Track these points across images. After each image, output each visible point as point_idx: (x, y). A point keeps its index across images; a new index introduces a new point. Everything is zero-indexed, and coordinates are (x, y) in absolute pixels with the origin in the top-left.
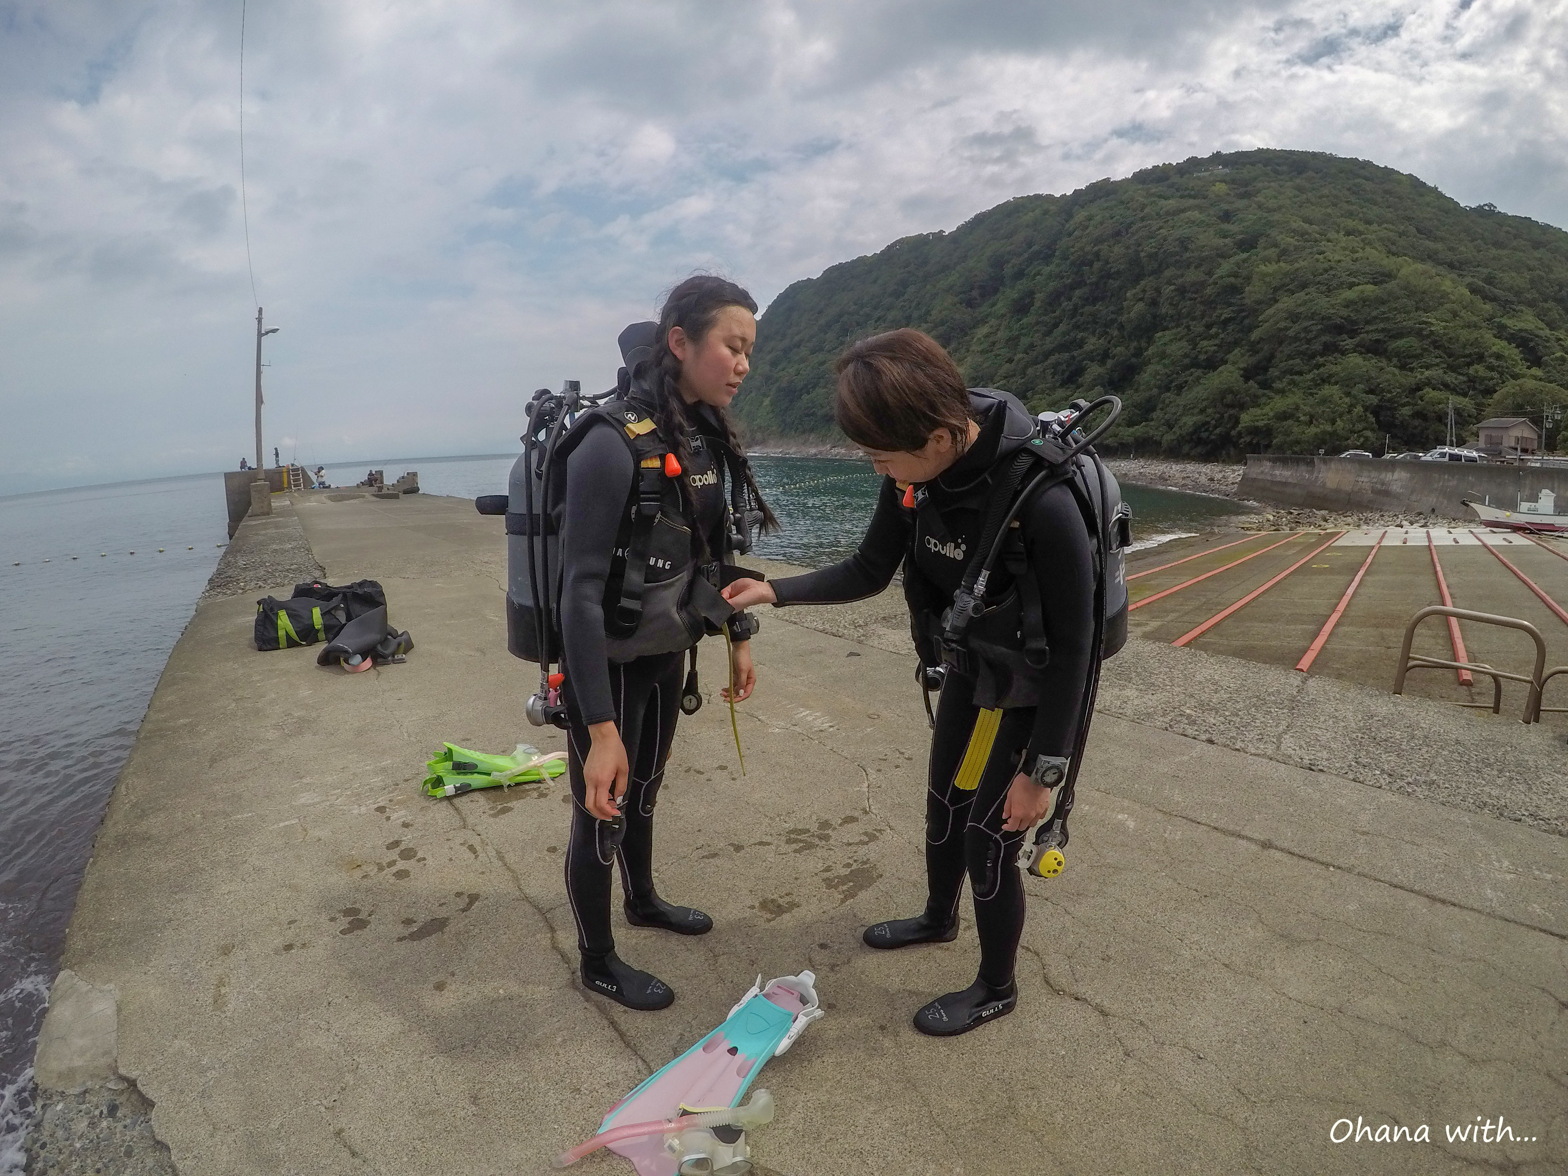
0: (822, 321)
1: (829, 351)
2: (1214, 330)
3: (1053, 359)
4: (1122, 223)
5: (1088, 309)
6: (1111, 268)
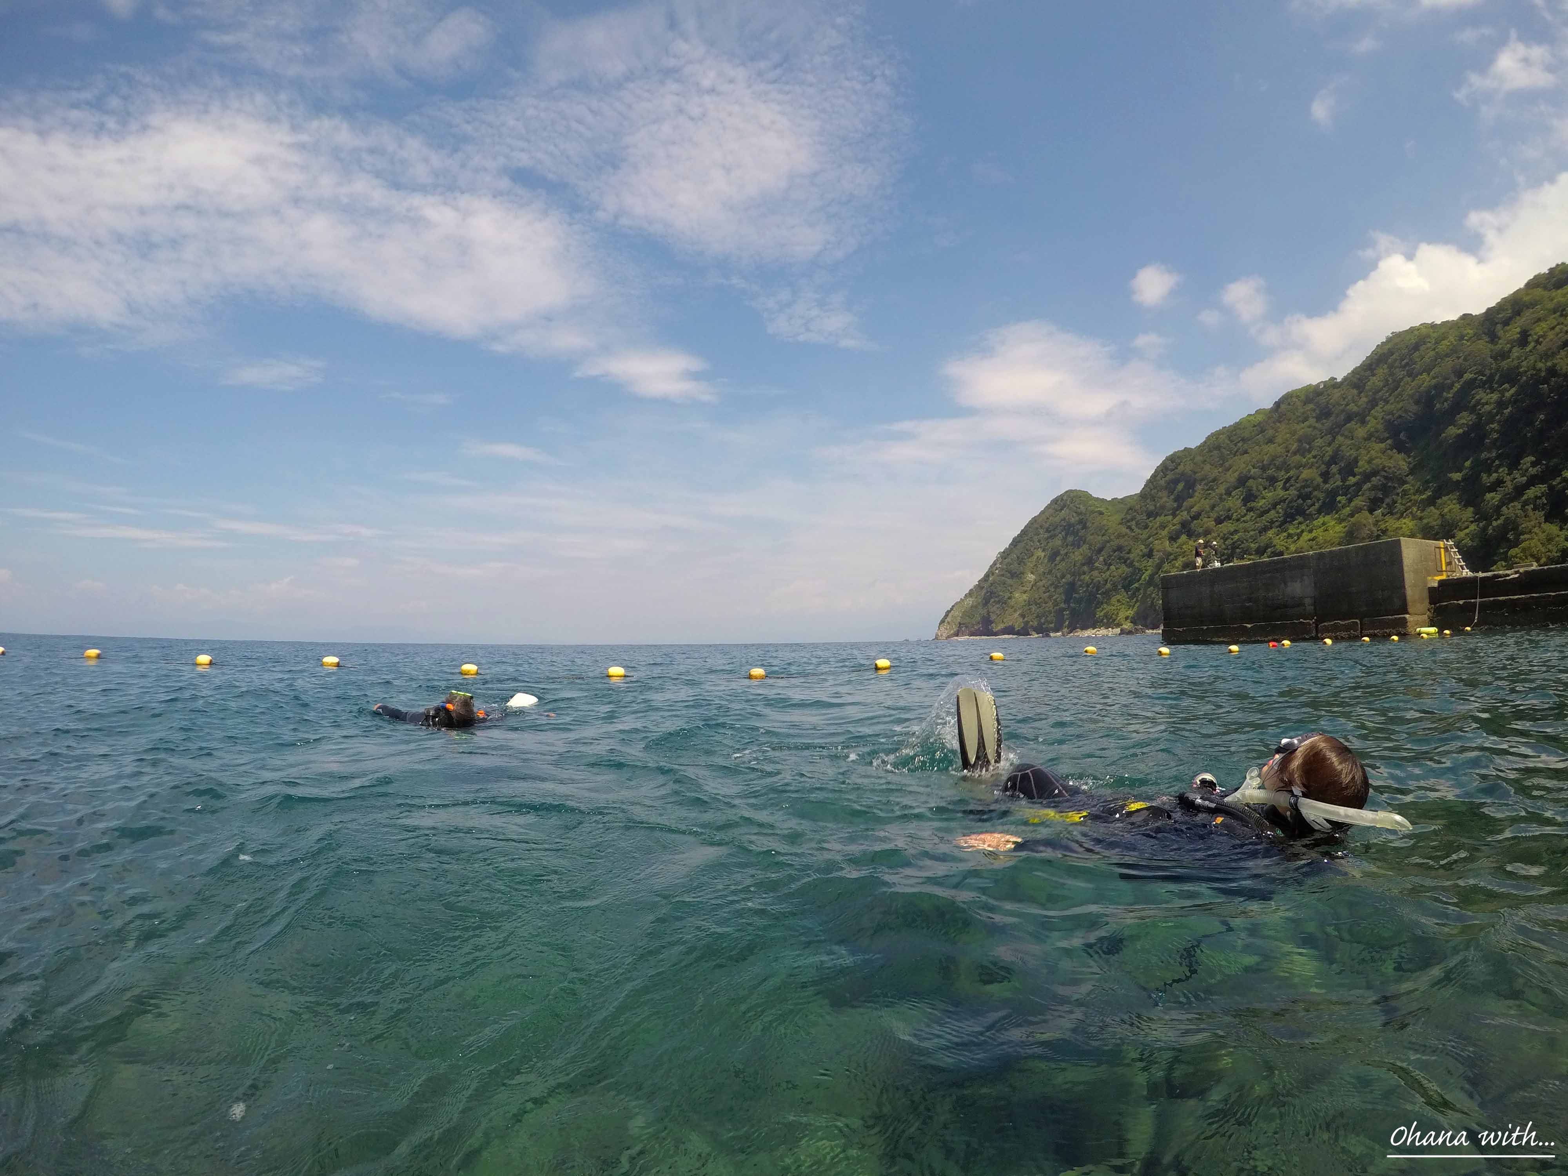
1: (1238, 520)
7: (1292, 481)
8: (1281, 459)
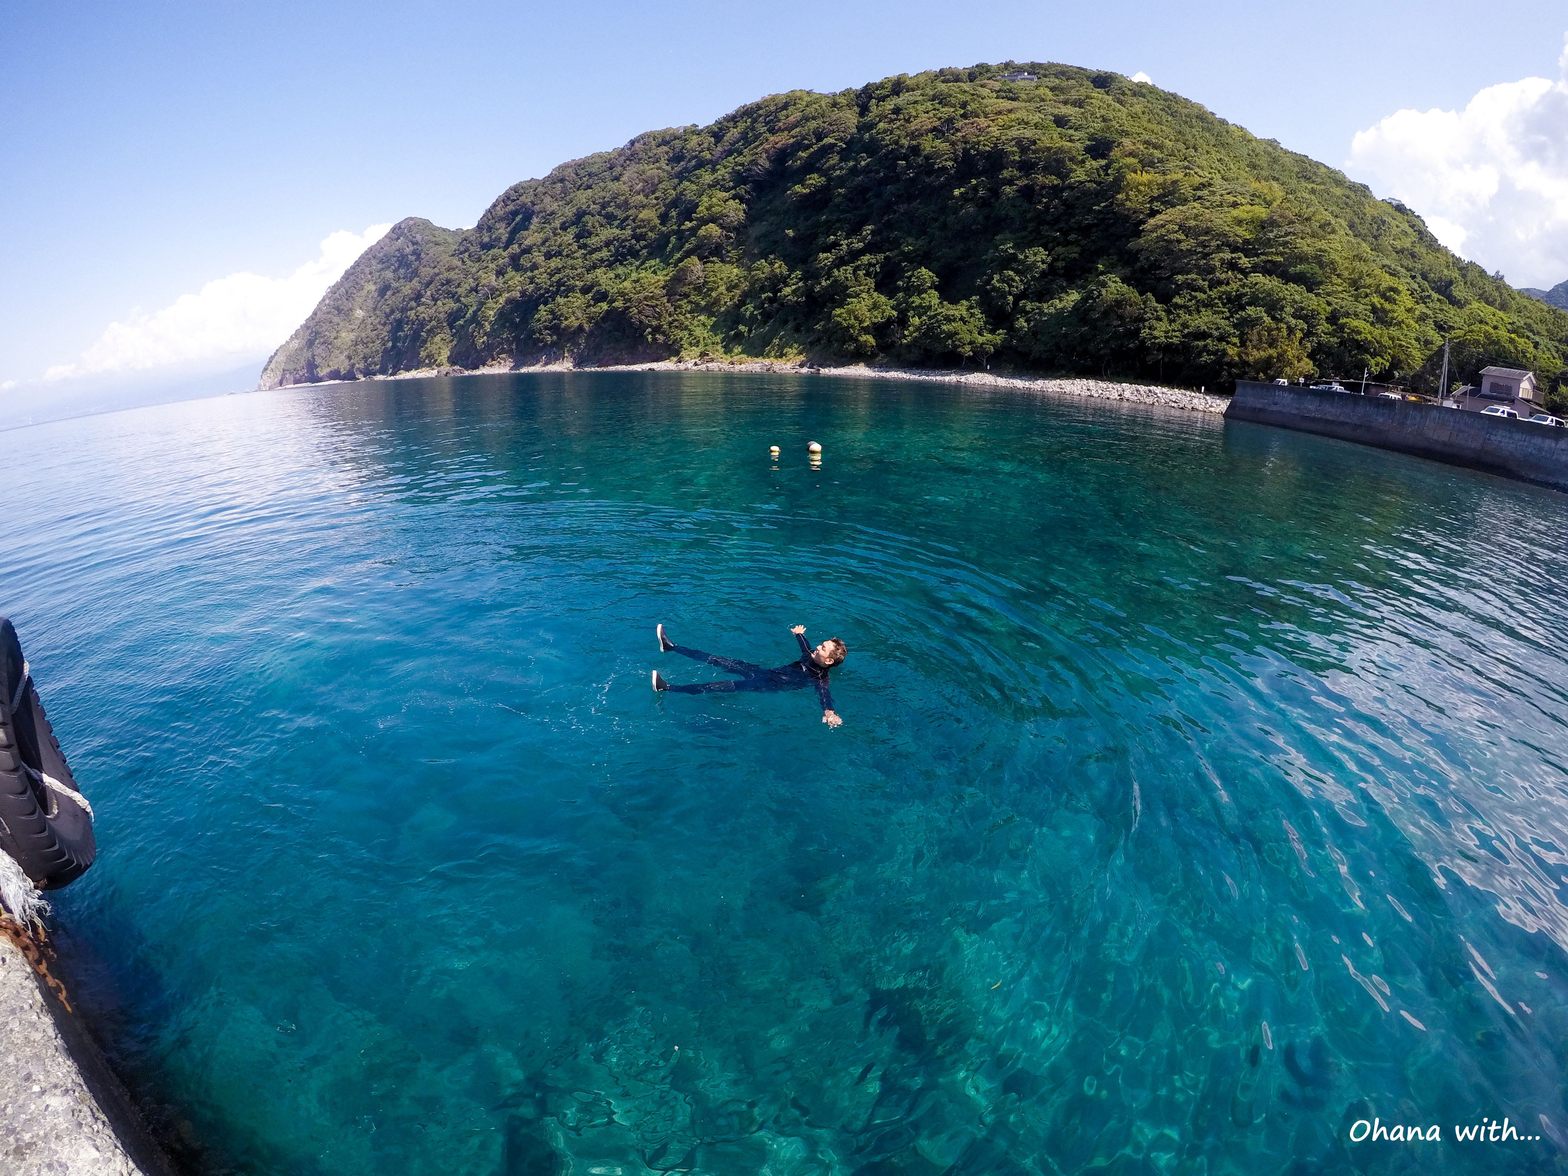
0: (557, 224)
1: (567, 256)
2: (1072, 237)
3: (866, 259)
4: (940, 119)
5: (903, 208)
6: (935, 163)
7: (630, 222)
8: (623, 198)
